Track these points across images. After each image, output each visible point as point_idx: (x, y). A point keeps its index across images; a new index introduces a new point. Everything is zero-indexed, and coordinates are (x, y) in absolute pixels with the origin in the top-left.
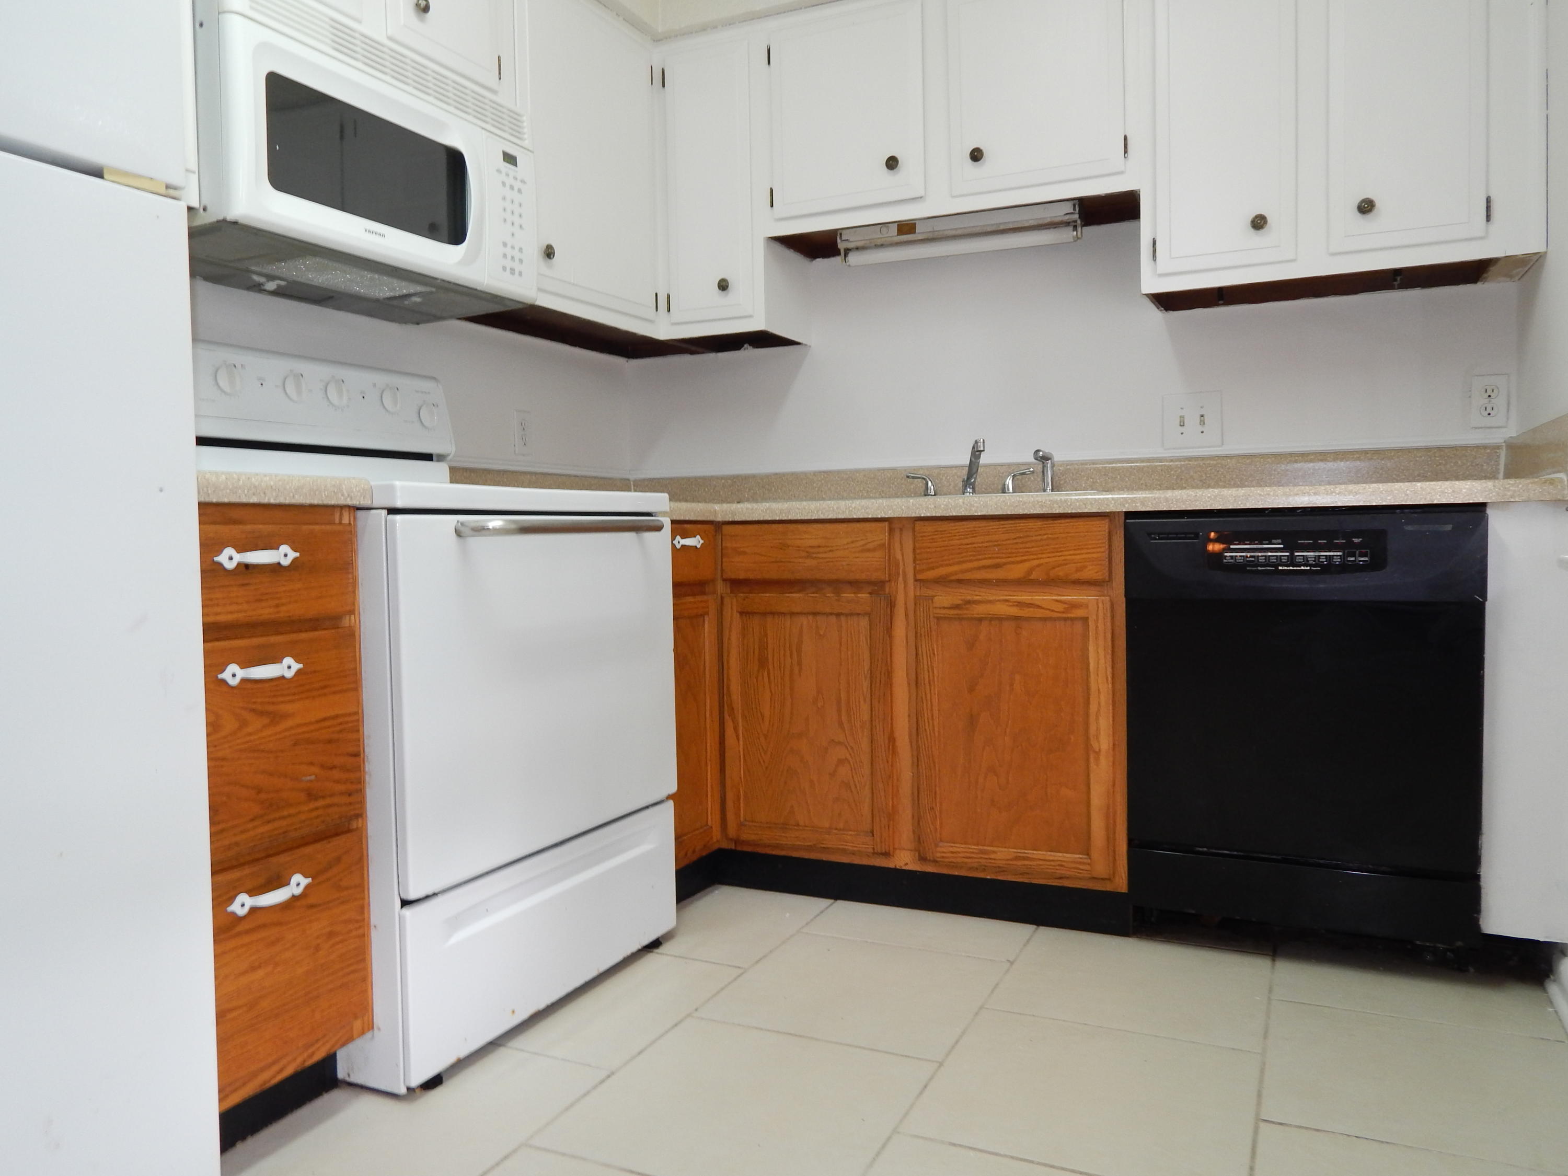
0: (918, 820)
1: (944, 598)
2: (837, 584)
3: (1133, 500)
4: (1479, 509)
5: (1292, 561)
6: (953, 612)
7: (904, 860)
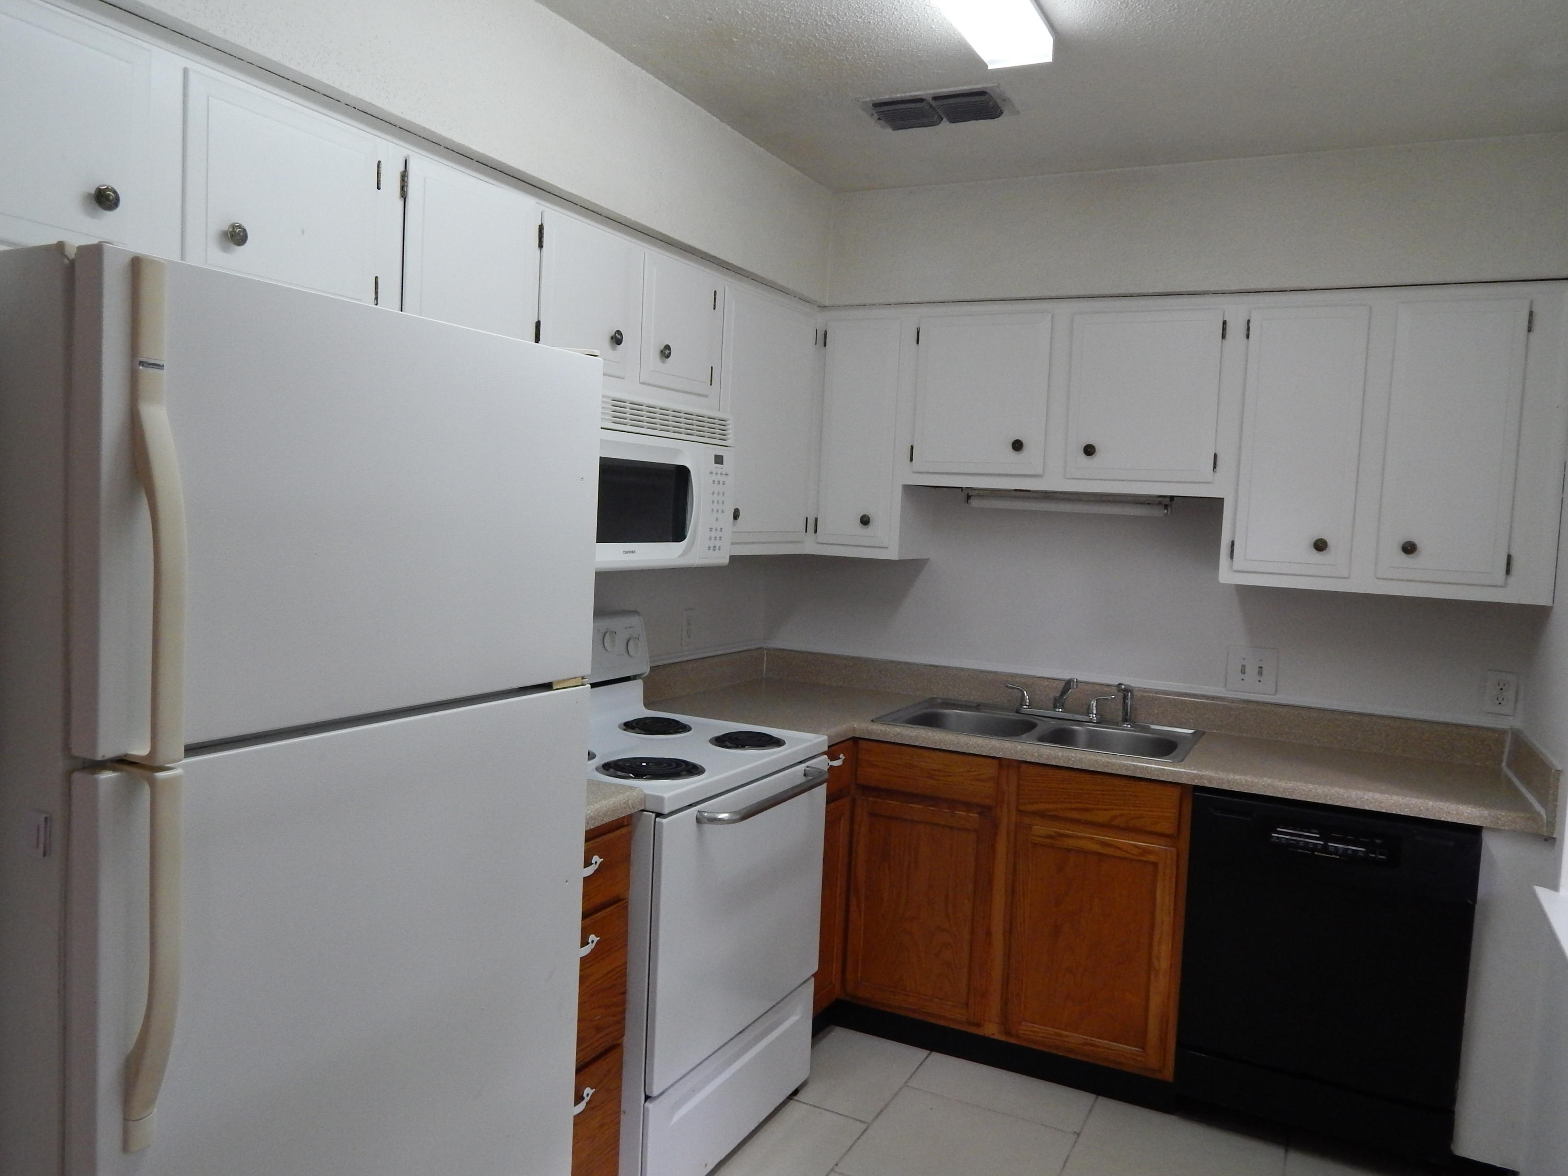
0: (1005, 1001)
1: (1041, 829)
2: (953, 804)
3: (1201, 777)
4: (1475, 831)
5: (1325, 849)
6: (1048, 841)
7: (992, 1030)
